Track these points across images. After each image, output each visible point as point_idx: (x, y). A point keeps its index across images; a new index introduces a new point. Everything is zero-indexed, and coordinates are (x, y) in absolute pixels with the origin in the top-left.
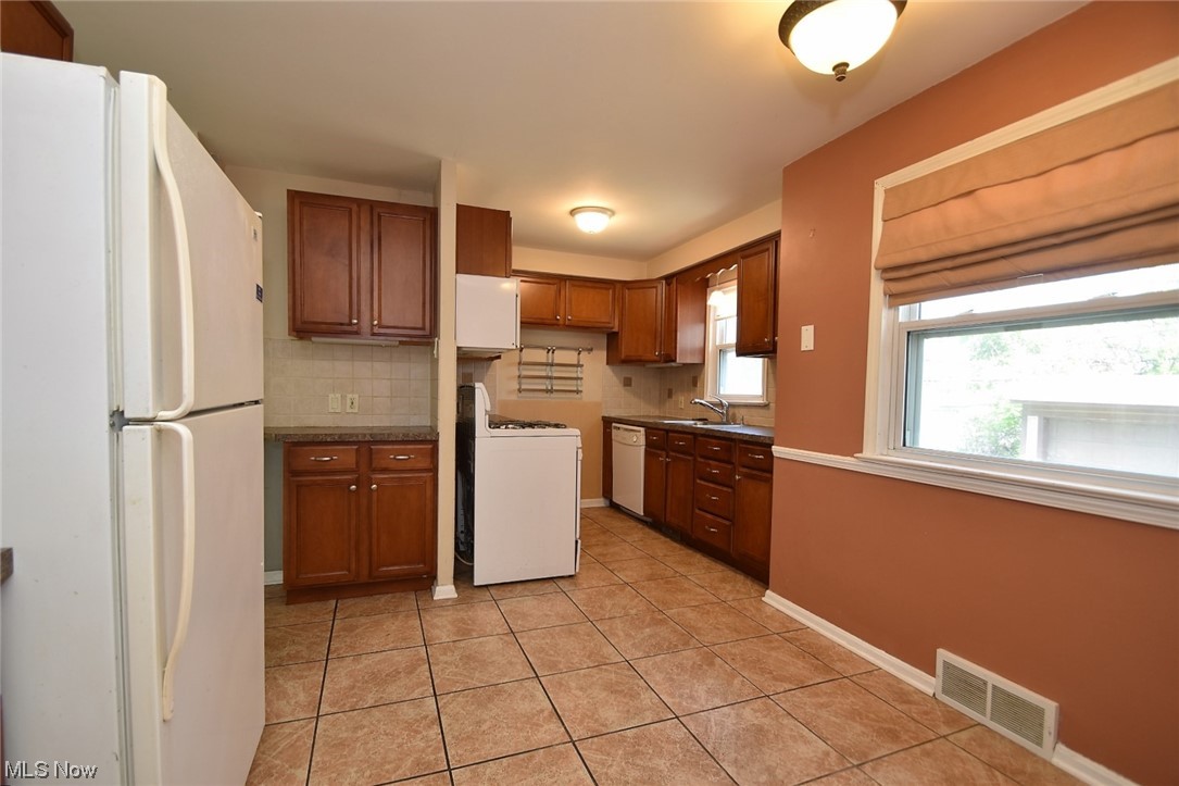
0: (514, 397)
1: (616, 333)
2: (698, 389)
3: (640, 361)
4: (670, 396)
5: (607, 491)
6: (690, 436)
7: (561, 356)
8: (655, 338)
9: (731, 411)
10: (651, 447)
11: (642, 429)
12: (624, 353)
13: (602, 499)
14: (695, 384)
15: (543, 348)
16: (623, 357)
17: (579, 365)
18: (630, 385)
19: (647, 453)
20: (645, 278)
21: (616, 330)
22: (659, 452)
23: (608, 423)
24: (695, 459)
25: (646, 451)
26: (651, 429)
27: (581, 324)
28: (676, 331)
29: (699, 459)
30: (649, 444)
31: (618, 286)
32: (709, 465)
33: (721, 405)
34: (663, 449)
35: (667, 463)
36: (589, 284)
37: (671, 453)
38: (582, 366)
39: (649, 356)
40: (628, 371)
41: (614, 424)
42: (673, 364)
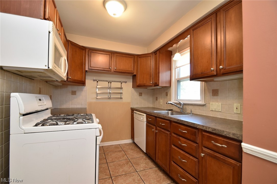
0: (95, 100)
1: (135, 75)
2: (168, 97)
3: (145, 86)
4: (157, 100)
5: (133, 137)
6: (168, 121)
7: (114, 85)
8: (151, 77)
9: (185, 106)
10: (149, 124)
11: (145, 115)
12: (138, 83)
13: (131, 140)
14: (167, 95)
15: (106, 81)
16: (138, 84)
17: (121, 88)
18: (141, 96)
19: (147, 126)
20: (146, 53)
21: (135, 74)
22: (152, 126)
23: (133, 110)
24: (170, 134)
25: (147, 125)
26: (149, 116)
27: (120, 71)
28: (159, 73)
29: (173, 134)
30: (148, 122)
31: (136, 57)
32: (180, 140)
33: (180, 104)
34: (155, 126)
35: (156, 133)
36: (124, 55)
37: (158, 128)
38: (122, 88)
39: (148, 84)
40: (141, 90)
41: (134, 111)
42: (158, 87)
